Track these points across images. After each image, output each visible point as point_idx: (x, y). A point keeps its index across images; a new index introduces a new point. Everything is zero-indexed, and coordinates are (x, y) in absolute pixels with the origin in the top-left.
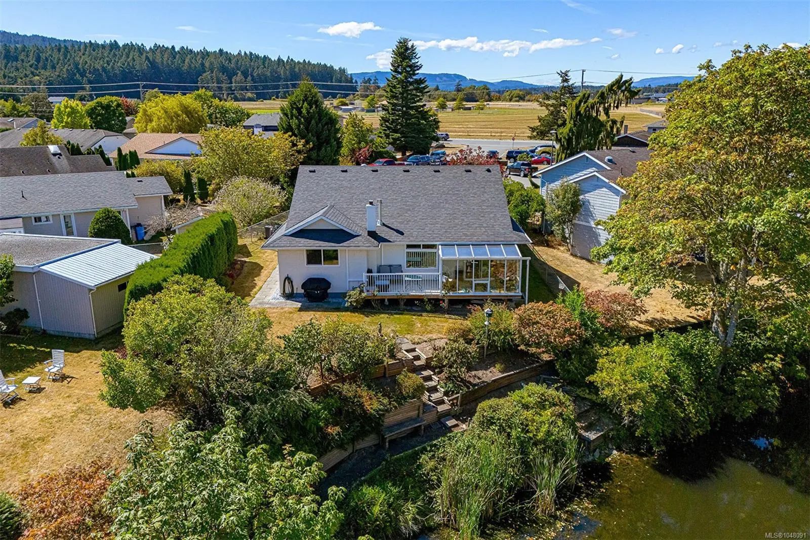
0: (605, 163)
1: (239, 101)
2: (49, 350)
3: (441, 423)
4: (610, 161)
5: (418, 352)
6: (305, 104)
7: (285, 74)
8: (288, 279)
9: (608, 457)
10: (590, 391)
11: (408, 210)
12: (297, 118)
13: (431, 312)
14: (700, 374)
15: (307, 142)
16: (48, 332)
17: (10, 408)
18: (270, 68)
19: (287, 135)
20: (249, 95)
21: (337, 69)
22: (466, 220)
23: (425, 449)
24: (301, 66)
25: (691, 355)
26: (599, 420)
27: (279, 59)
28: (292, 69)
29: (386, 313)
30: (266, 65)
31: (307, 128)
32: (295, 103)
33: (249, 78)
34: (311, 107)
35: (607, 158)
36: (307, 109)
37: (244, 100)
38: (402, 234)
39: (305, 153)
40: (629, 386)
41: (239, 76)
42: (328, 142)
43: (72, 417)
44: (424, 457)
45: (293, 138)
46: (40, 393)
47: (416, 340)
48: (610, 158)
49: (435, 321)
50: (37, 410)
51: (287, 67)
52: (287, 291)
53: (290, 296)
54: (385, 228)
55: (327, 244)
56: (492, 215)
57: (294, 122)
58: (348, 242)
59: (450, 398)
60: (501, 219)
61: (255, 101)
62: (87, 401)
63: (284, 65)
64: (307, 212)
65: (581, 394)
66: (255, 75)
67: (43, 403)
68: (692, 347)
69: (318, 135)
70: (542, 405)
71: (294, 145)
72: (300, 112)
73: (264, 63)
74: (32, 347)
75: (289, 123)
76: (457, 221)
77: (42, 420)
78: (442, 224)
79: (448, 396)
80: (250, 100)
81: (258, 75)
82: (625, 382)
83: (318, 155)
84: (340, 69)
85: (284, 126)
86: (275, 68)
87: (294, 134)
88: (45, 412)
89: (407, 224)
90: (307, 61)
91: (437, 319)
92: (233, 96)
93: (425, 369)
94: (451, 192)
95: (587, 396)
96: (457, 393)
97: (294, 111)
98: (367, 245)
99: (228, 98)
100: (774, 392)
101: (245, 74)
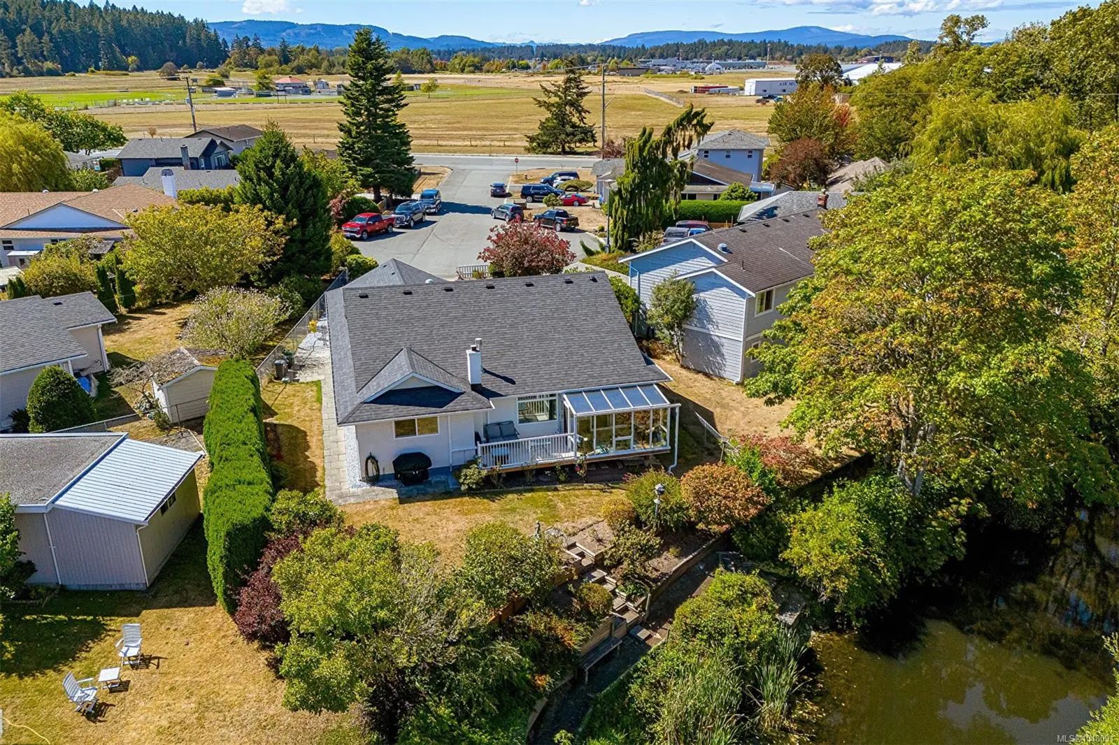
0: (719, 253)
1: (34, 76)
2: (91, 617)
3: (632, 637)
4: (724, 249)
5: (580, 547)
6: (278, 162)
7: (106, 30)
8: (371, 458)
9: (808, 641)
10: (776, 565)
11: (510, 346)
12: (267, 183)
13: (566, 482)
14: (890, 530)
15: (288, 219)
16: (69, 588)
17: (100, 721)
18: (78, 20)
19: (256, 209)
20: (49, 65)
21: (191, 21)
22: (586, 355)
23: (630, 676)
24: (131, 17)
25: (877, 509)
26: (789, 597)
27: (92, 6)
28: (116, 22)
29: (512, 492)
30: (71, 16)
31: (283, 196)
32: (261, 162)
33: (46, 38)
34: (288, 167)
35: (720, 245)
36: (281, 169)
37: (41, 74)
38: (513, 382)
39: (286, 235)
40: (830, 560)
41: (28, 36)
42: (314, 213)
43: (198, 719)
44: (634, 687)
45: (266, 213)
46: (127, 690)
47: (571, 530)
48: (725, 245)
49: (577, 497)
50: (142, 718)
51: (108, 19)
52: (370, 474)
53: (375, 480)
54: (489, 376)
55: (423, 409)
56: (616, 345)
57: (263, 190)
58: (451, 404)
59: (636, 604)
60: (628, 350)
61: (60, 75)
62: (203, 692)
63: (101, 16)
64: (378, 362)
65: (765, 569)
66: (54, 32)
67: (142, 704)
68: (877, 499)
69: (300, 205)
70: (743, 598)
71: (270, 223)
72: (271, 175)
73: (66, 12)
74: (62, 617)
75: (255, 190)
76: (575, 358)
77: (159, 733)
78: (558, 363)
79: (632, 602)
80: (51, 73)
81: (60, 32)
82: (826, 556)
83: (303, 234)
84: (195, 21)
85: (249, 195)
86: (87, 20)
87: (265, 207)
88: (156, 719)
89: (515, 367)
90: (139, 8)
91: (577, 492)
92: (20, 68)
93: (594, 570)
94: (556, 315)
95: (772, 570)
96: (642, 595)
97: (262, 174)
98: (478, 406)
99: (12, 70)
100: (961, 537)
101: (38, 31)
